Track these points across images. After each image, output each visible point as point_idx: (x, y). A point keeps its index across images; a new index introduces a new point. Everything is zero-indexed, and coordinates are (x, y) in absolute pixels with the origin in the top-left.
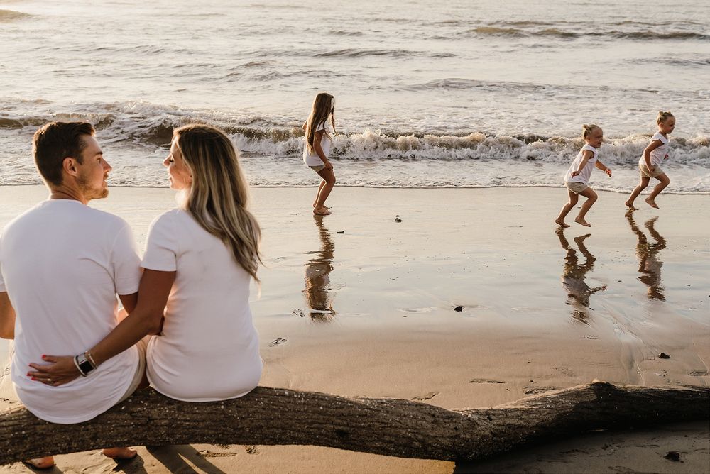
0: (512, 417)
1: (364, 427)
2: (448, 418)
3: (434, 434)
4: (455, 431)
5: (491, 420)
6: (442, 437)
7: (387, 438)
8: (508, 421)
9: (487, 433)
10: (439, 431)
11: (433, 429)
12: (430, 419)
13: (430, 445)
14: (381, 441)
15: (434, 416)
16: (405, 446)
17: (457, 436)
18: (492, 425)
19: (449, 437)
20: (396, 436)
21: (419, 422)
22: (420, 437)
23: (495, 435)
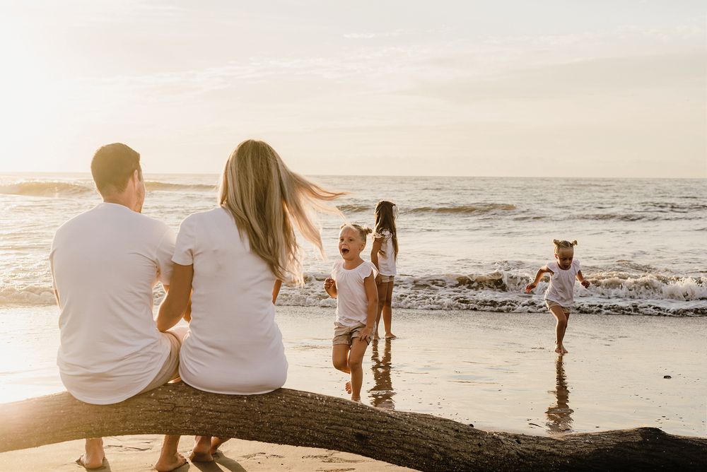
0: (544, 444)
1: (383, 433)
2: (472, 434)
3: (456, 448)
4: (478, 447)
5: (519, 443)
6: (465, 452)
7: (407, 447)
8: (538, 447)
9: (512, 452)
10: (462, 446)
11: (455, 443)
12: (453, 433)
13: (451, 458)
14: (400, 448)
15: (457, 431)
16: (425, 456)
17: (479, 453)
18: (520, 447)
19: (472, 452)
20: (416, 445)
21: (441, 435)
22: (441, 449)
23: (522, 457)
